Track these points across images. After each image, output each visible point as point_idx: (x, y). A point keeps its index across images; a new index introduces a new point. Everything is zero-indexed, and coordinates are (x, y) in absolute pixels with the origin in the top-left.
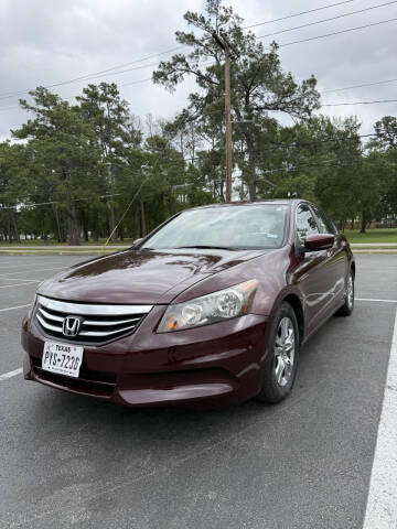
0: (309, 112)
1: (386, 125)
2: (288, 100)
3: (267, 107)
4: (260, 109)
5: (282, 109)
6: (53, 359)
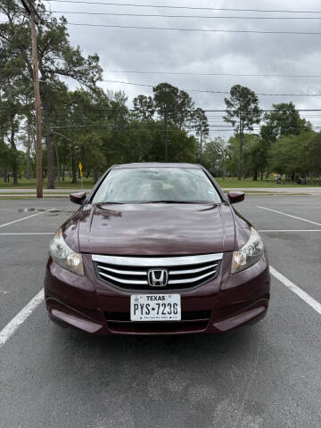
0: (94, 82)
1: (141, 101)
2: (76, 69)
3: (59, 71)
4: (51, 72)
5: (72, 76)
6: (145, 310)
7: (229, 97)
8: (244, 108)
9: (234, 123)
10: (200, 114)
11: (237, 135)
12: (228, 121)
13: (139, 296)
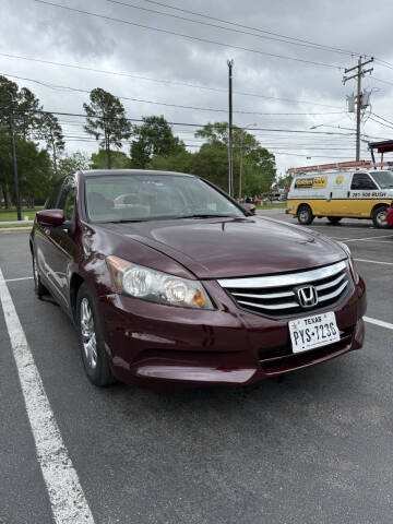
6: (305, 337)
7: (89, 102)
8: (109, 117)
9: (97, 135)
10: (50, 121)
11: (101, 151)
12: (90, 132)
13: (296, 321)
